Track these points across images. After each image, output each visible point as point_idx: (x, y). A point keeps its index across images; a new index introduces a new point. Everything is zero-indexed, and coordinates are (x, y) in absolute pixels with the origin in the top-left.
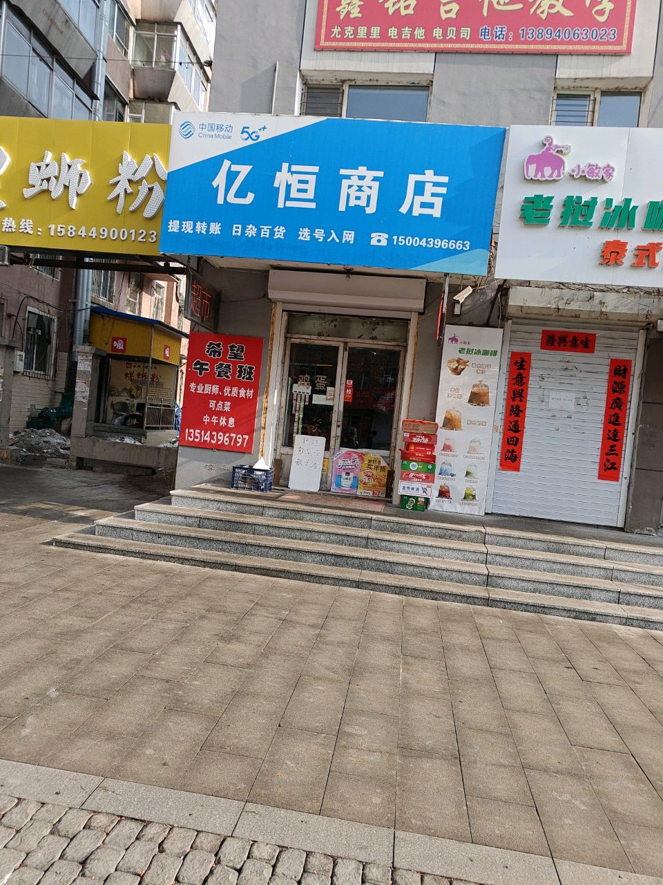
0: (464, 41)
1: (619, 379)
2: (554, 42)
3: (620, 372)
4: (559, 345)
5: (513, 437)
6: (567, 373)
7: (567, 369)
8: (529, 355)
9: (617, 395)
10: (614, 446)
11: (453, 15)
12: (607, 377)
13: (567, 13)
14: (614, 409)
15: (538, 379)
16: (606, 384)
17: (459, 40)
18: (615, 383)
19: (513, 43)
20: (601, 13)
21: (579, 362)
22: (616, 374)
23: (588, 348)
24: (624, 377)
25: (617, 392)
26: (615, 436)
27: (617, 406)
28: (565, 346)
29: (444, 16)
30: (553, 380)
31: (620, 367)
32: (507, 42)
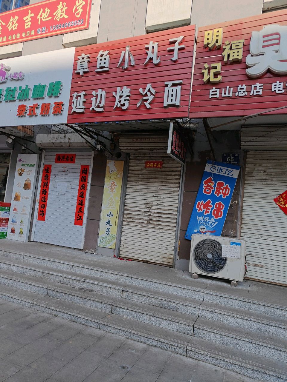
0: (32, 36)
1: (84, 175)
2: (62, 29)
3: (84, 171)
4: (62, 161)
5: (43, 205)
6: (64, 173)
7: (64, 171)
8: (51, 166)
9: (83, 182)
10: (81, 208)
11: (29, 27)
12: (79, 174)
13: (66, 17)
14: (81, 190)
15: (54, 177)
16: (79, 178)
17: (31, 36)
18: (83, 177)
19: (48, 33)
20: (78, 14)
21: (69, 168)
22: (83, 172)
23: (73, 161)
24: (86, 174)
25: (83, 181)
26: (82, 203)
27: (83, 188)
28: (64, 160)
29: (26, 27)
30: (59, 177)
31: (85, 169)
32: (46, 33)
